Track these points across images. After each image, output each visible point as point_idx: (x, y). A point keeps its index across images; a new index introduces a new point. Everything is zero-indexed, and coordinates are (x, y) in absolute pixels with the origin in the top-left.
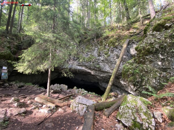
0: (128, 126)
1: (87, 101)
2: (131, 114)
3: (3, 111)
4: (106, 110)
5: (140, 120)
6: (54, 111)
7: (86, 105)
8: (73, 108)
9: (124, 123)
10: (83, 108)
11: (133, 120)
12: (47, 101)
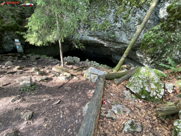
0: (135, 93)
1: (98, 72)
2: (141, 84)
3: (28, 78)
4: (116, 79)
5: (149, 89)
6: (70, 78)
7: (98, 75)
8: (86, 77)
9: (132, 91)
10: (95, 77)
11: (142, 89)
12: (63, 70)
